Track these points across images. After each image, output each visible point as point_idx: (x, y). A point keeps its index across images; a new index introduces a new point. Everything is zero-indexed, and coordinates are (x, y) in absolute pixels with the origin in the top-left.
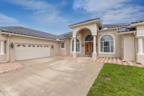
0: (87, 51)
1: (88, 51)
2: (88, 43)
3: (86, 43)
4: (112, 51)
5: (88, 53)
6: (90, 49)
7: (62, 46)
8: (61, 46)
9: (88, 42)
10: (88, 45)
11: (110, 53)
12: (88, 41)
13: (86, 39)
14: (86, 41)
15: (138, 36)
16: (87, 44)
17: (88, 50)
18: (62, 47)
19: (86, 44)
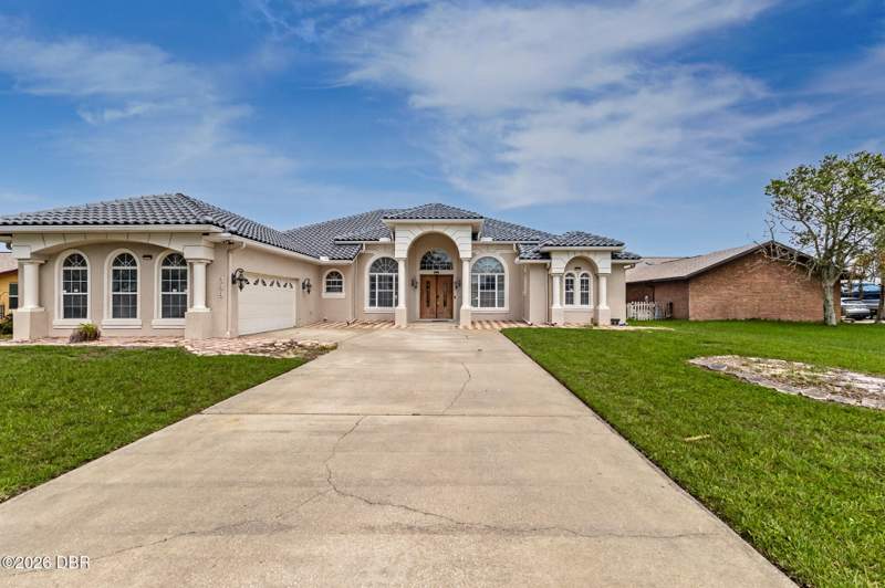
0: (425, 304)
1: (428, 306)
2: (431, 276)
3: (422, 276)
4: (501, 304)
5: (428, 310)
6: (437, 297)
7: (328, 283)
8: (324, 286)
9: (431, 272)
10: (428, 282)
11: (497, 308)
12: (430, 268)
13: (422, 262)
14: (422, 268)
15: (554, 271)
16: (428, 279)
17: (428, 302)
18: (328, 290)
19: (421, 280)
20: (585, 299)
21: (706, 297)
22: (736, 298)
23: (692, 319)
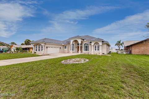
11: (88, 51)
15: (92, 45)
18: (65, 48)
20: (98, 50)
21: (137, 49)
22: (146, 49)
23: (133, 54)
